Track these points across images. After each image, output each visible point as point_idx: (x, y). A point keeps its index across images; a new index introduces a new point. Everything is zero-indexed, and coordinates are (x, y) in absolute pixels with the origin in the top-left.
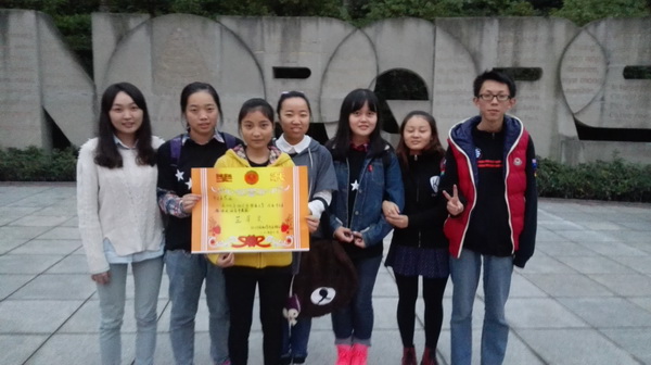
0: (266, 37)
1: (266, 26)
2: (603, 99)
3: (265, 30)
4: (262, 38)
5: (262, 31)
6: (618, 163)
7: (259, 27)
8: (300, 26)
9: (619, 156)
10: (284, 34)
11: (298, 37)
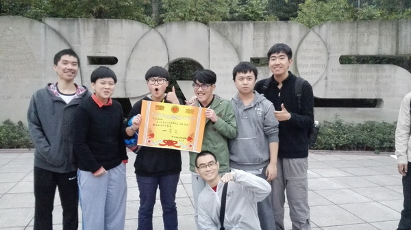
0: (82, 34)
1: (81, 26)
2: (326, 78)
3: (81, 30)
4: (79, 34)
5: (79, 29)
6: (339, 123)
7: (76, 26)
8: (108, 25)
9: (339, 118)
10: (96, 31)
11: (107, 33)
